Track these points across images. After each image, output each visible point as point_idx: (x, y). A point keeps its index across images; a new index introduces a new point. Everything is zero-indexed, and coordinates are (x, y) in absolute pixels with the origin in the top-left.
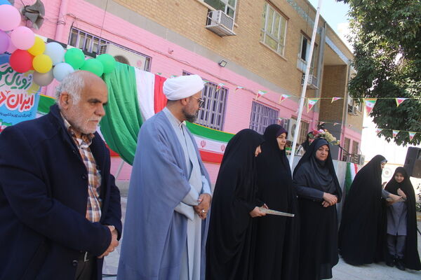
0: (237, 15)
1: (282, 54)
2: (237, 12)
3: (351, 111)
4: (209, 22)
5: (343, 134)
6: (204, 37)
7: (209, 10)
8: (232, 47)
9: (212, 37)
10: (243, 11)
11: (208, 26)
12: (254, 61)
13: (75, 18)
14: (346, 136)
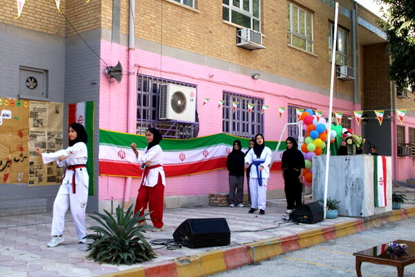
0: (262, 25)
1: (311, 51)
2: (262, 22)
3: (401, 95)
4: (239, 40)
5: (394, 122)
6: (237, 56)
7: (238, 29)
8: (262, 58)
9: (244, 53)
10: (268, 19)
11: (239, 44)
12: (285, 65)
13: (139, 67)
14: (397, 123)
